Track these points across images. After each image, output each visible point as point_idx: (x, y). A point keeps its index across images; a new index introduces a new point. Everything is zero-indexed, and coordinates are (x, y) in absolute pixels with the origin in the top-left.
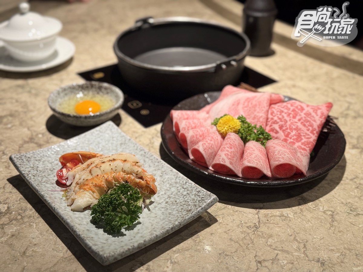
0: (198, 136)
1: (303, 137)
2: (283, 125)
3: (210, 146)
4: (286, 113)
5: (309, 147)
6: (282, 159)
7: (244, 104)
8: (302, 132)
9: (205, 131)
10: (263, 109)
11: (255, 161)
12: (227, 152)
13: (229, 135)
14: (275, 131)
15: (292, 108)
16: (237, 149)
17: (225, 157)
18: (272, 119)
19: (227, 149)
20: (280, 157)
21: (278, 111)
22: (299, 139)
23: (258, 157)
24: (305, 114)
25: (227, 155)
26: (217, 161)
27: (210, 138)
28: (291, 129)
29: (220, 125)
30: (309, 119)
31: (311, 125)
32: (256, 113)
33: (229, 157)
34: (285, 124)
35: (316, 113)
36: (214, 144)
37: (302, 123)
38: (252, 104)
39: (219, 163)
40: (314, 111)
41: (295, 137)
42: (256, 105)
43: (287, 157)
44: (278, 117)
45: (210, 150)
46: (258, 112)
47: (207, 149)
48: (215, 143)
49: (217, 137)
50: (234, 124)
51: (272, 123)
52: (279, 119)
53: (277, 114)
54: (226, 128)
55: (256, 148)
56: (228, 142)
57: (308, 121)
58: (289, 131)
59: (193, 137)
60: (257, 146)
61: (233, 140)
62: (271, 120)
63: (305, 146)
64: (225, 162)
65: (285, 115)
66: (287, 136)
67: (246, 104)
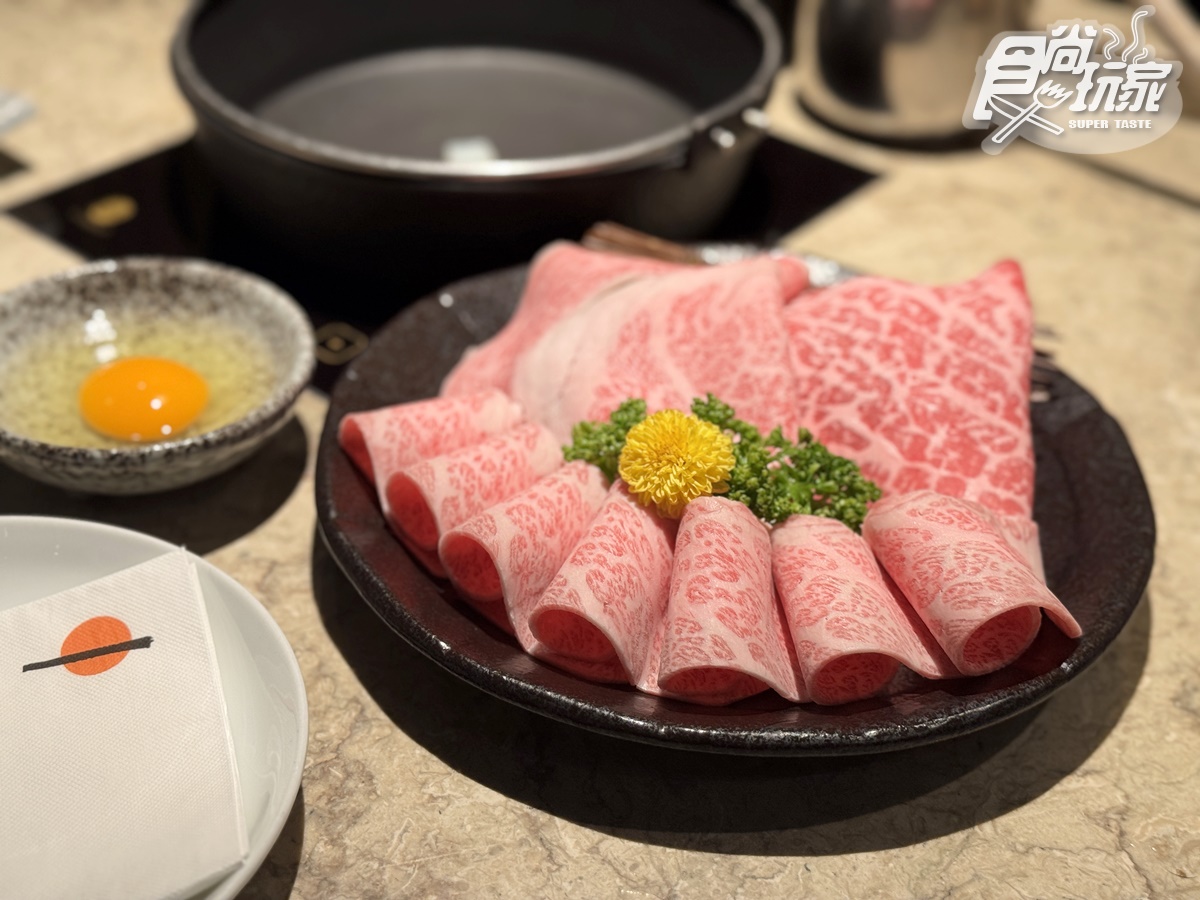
0: (540, 536)
1: (985, 449)
2: (879, 404)
3: (624, 578)
4: (867, 347)
5: (1023, 491)
6: (991, 588)
7: (671, 331)
8: (973, 423)
9: (560, 501)
10: (775, 342)
11: (867, 622)
12: (723, 603)
13: (702, 509)
14: (847, 437)
15: (886, 320)
16: (758, 572)
17: (722, 631)
18: (816, 382)
19: (717, 583)
20: (980, 578)
21: (827, 343)
22: (973, 462)
23: (866, 597)
24: (951, 337)
25: (727, 616)
26: (692, 656)
27: (608, 540)
28: (922, 419)
29: (636, 466)
30: (974, 356)
31: (998, 384)
32: (745, 366)
33: (741, 623)
34: (885, 401)
35: (991, 322)
36: (634, 564)
37: (955, 381)
38: (706, 323)
39: (704, 664)
40: (978, 313)
41: (953, 455)
42: (730, 326)
43: (1009, 573)
44: (840, 369)
45: (627, 600)
46: (756, 361)
47: (617, 598)
48: (638, 557)
49: (639, 525)
50: (709, 453)
51: (820, 402)
52: (851, 377)
53: (832, 357)
54: (673, 480)
55: (838, 551)
56: (712, 551)
57: (975, 368)
58: (914, 428)
59: (518, 543)
60: (835, 539)
61: (729, 533)
62: (811, 389)
63: (1008, 487)
64: (731, 654)
65: (871, 358)
66: (916, 451)
67: (680, 327)
